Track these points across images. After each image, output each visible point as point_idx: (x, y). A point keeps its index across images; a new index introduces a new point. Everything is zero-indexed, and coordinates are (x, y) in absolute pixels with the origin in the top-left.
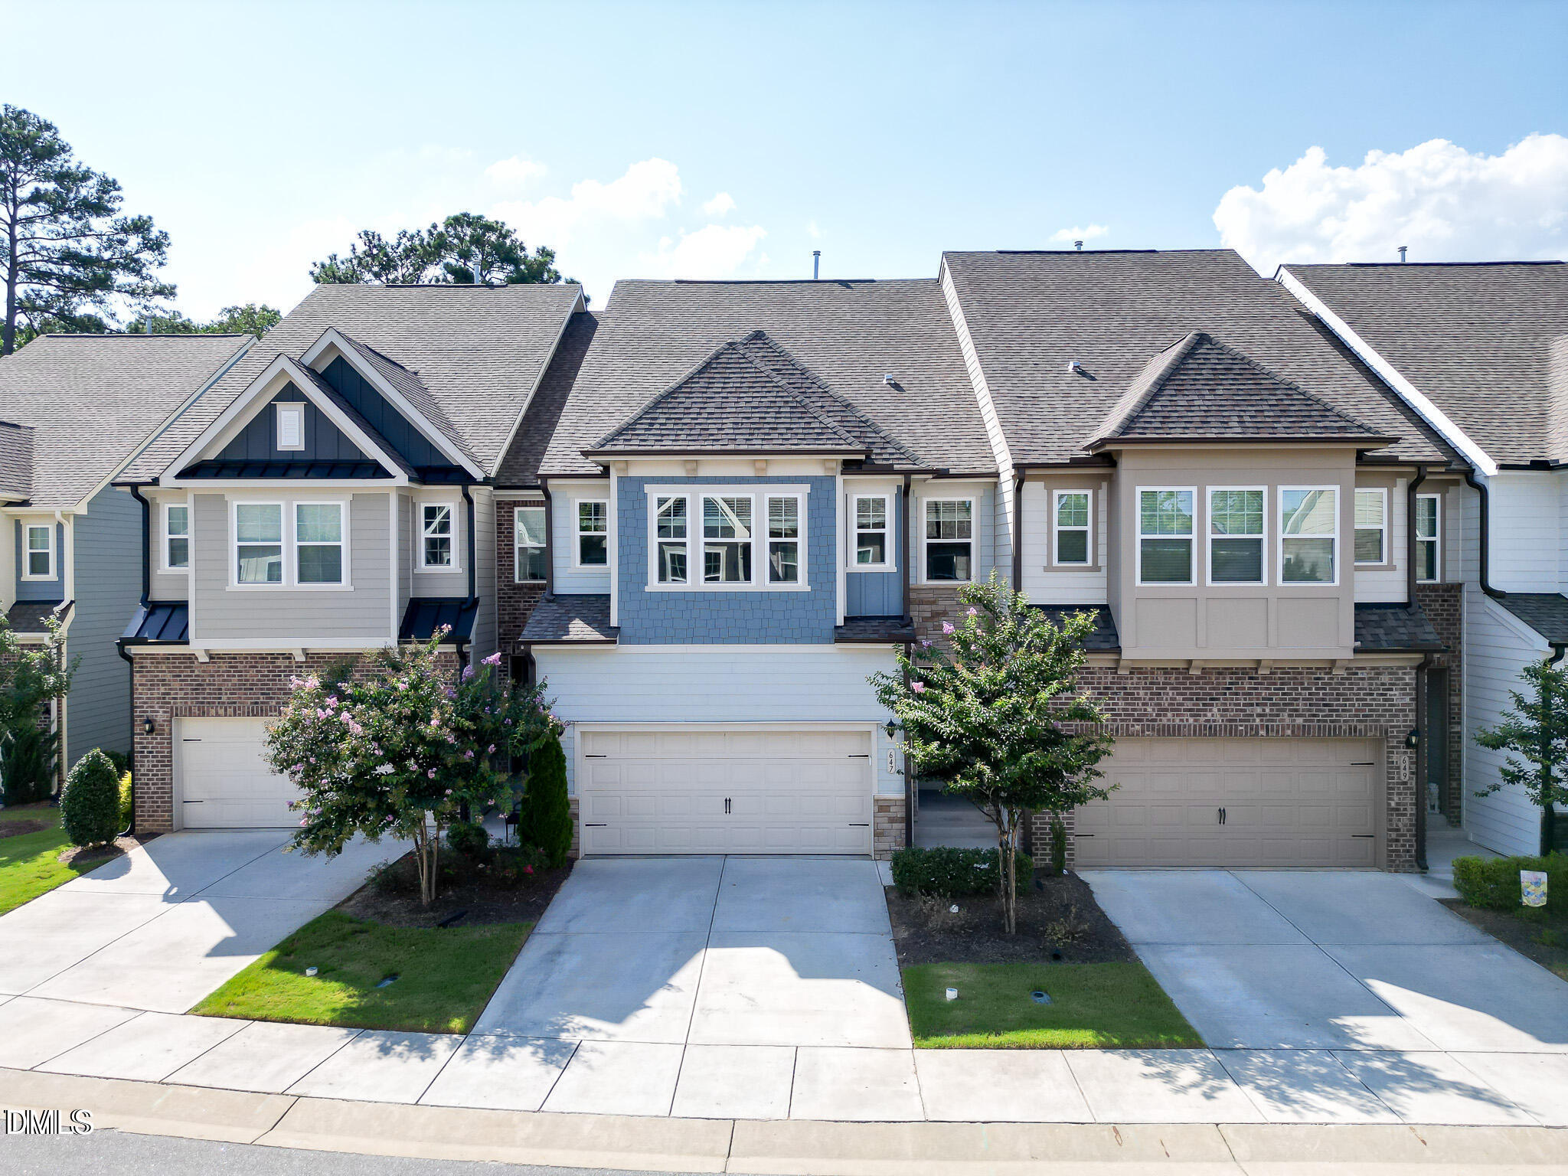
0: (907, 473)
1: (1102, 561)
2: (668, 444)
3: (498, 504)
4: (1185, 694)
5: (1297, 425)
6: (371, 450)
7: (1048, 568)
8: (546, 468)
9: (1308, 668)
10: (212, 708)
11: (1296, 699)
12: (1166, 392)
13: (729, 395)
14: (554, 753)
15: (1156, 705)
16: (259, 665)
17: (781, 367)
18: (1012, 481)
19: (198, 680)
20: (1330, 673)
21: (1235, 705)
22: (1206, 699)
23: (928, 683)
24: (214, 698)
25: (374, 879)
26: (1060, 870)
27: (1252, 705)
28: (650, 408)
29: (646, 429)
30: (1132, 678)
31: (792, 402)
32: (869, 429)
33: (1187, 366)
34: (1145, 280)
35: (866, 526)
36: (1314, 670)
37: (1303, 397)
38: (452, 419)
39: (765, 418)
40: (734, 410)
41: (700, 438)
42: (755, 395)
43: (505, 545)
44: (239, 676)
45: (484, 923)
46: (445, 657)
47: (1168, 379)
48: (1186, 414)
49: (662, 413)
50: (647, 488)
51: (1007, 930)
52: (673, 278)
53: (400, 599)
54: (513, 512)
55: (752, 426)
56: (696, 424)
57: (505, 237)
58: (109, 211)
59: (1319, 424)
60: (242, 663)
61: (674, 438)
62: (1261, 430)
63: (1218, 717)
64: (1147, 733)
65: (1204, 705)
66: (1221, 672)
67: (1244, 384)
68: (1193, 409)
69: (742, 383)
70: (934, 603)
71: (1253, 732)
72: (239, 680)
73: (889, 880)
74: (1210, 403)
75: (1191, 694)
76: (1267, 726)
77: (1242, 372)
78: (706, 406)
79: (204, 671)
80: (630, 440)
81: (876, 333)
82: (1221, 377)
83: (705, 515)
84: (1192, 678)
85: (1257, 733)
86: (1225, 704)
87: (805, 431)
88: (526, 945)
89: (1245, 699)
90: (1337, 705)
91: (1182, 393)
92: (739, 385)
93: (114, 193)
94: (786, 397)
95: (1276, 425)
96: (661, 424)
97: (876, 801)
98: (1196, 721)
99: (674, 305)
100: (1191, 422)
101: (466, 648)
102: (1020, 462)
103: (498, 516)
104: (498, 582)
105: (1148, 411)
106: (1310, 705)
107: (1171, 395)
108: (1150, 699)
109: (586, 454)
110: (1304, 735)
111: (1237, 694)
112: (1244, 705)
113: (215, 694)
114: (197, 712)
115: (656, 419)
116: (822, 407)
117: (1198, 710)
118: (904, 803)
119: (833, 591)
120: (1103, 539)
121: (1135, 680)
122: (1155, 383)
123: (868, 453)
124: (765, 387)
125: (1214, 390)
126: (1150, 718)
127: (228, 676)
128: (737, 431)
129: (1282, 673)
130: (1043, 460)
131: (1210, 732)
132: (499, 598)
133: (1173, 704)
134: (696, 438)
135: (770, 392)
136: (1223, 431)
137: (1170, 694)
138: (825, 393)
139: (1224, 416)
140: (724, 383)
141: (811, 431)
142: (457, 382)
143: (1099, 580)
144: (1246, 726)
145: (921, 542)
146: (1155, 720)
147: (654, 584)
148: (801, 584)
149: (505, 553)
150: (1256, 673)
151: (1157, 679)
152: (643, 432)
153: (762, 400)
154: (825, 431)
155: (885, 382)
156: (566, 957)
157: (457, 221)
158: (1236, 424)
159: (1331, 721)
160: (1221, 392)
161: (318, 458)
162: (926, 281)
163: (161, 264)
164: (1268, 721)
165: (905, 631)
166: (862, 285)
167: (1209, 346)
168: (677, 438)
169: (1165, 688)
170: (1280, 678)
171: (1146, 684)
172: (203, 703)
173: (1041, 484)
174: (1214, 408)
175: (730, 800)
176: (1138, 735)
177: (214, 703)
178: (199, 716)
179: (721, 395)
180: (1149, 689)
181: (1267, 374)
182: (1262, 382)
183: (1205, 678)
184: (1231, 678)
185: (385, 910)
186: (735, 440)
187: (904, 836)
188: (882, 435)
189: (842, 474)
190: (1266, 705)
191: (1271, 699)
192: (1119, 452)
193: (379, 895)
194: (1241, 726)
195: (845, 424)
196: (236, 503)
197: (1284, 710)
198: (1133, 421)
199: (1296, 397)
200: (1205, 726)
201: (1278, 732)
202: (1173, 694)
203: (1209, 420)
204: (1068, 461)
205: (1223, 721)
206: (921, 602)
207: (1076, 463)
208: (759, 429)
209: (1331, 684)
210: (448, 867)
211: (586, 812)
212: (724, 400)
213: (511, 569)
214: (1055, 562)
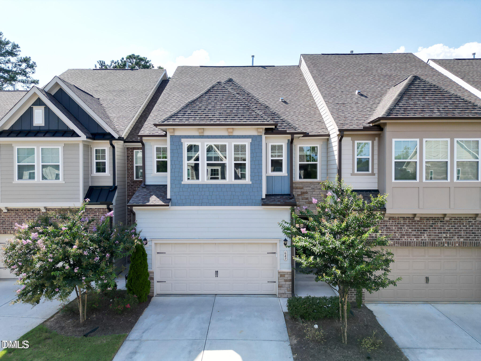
0: (292, 134)
1: (376, 171)
2: (191, 121)
3: (127, 149)
4: (413, 228)
5: (463, 112)
6: (72, 126)
7: (353, 174)
8: (142, 133)
9: (466, 217)
10: (9, 230)
11: (461, 231)
12: (404, 99)
13: (217, 102)
14: (142, 253)
15: (400, 233)
16: (27, 213)
17: (239, 92)
18: (337, 137)
19: (3, 219)
20: (475, 219)
21: (434, 233)
22: (421, 231)
23: (308, 228)
24: (9, 227)
25: (62, 309)
26: (360, 305)
27: (441, 233)
28: (184, 107)
29: (182, 115)
30: (389, 221)
31: (244, 105)
32: (276, 116)
33: (411, 88)
34: (380, 63)
35: (275, 156)
36: (468, 218)
37: (463, 101)
38: (110, 115)
39: (232, 111)
40: (219, 108)
41: (205, 119)
42: (228, 102)
43: (130, 165)
44: (19, 218)
45: (105, 334)
46: (103, 210)
47: (404, 94)
48: (414, 107)
49: (189, 109)
50: (183, 140)
51: (343, 342)
52: (199, 65)
53: (84, 186)
54: (133, 152)
55: (227, 114)
56: (203, 113)
57: (147, 63)
58: (16, 55)
59: (473, 112)
60: (20, 212)
61: (194, 119)
62: (448, 114)
63: (427, 238)
64: (396, 245)
65: (421, 233)
66: (428, 219)
67: (437, 96)
68: (417, 105)
69: (223, 97)
70: (302, 188)
71: (442, 244)
72: (19, 219)
73: (286, 309)
74: (424, 103)
75: (415, 228)
76: (448, 242)
77: (435, 91)
78: (208, 106)
79: (5, 216)
80: (175, 120)
81: (276, 83)
82: (426, 93)
83: (207, 152)
84: (415, 221)
85: (444, 245)
86: (430, 233)
87: (249, 116)
88: (121, 347)
89: (439, 231)
90: (478, 233)
91: (411, 99)
92: (222, 98)
93: (17, 49)
94: (241, 103)
95: (454, 112)
96: (189, 113)
97: (279, 272)
98: (417, 240)
99: (199, 74)
100: (417, 111)
101: (111, 206)
102: (341, 128)
103: (127, 153)
104: (127, 179)
105: (398, 106)
106: (466, 233)
107: (406, 100)
108: (397, 230)
109: (156, 125)
110: (463, 246)
111: (435, 228)
112: (438, 233)
113: (10, 225)
114: (3, 232)
115: (187, 111)
116: (256, 107)
117: (418, 235)
118: (291, 273)
119: (261, 184)
120: (376, 162)
121: (391, 222)
122: (399, 95)
123: (276, 125)
124: (233, 99)
125: (425, 98)
126: (397, 239)
127: (15, 218)
128: (220, 116)
129: (454, 219)
130: (351, 128)
131: (424, 244)
132: (128, 186)
133: (407, 233)
134: (203, 119)
135: (234, 101)
136: (432, 114)
137: (406, 228)
138: (257, 102)
139: (431, 108)
140: (216, 97)
141: (252, 116)
142: (114, 102)
143: (375, 179)
144: (439, 242)
145: (297, 163)
146: (399, 239)
147: (185, 181)
148: (247, 180)
149: (130, 168)
150: (444, 219)
151: (400, 222)
152: (181, 116)
153: (231, 104)
154: (258, 116)
155: (280, 100)
156: (138, 355)
157: (130, 57)
158: (437, 112)
159: (476, 240)
160: (428, 99)
161: (50, 129)
162: (294, 66)
163: (33, 73)
164: (448, 240)
165: (291, 201)
166: (270, 67)
167: (419, 81)
168: (195, 119)
169: (404, 226)
170: (454, 222)
171: (395, 224)
172: (5, 228)
173: (349, 139)
174: (426, 105)
175: (217, 271)
176: (392, 246)
177: (9, 228)
178: (4, 234)
179: (214, 102)
180: (397, 226)
181: (446, 92)
182: (444, 94)
183: (421, 221)
184: (433, 222)
185: (63, 325)
186: (220, 120)
187: (291, 287)
188: (281, 118)
189: (265, 134)
190: (447, 233)
191: (450, 231)
192: (385, 124)
193: (64, 316)
194: (437, 242)
195: (266, 114)
196: (17, 148)
197: (455, 235)
198: (391, 110)
199: (460, 101)
200: (421, 242)
201: (452, 245)
202: (407, 228)
203: (424, 110)
204: (362, 128)
205: (429, 240)
206: (297, 188)
207: (365, 129)
208: (230, 115)
209: (475, 224)
210: (94, 303)
211: (157, 277)
212: (215, 104)
213: (132, 174)
214: (356, 171)
